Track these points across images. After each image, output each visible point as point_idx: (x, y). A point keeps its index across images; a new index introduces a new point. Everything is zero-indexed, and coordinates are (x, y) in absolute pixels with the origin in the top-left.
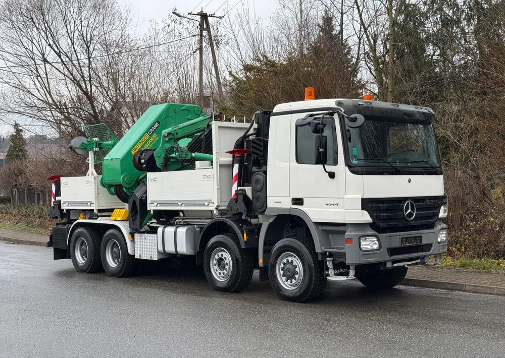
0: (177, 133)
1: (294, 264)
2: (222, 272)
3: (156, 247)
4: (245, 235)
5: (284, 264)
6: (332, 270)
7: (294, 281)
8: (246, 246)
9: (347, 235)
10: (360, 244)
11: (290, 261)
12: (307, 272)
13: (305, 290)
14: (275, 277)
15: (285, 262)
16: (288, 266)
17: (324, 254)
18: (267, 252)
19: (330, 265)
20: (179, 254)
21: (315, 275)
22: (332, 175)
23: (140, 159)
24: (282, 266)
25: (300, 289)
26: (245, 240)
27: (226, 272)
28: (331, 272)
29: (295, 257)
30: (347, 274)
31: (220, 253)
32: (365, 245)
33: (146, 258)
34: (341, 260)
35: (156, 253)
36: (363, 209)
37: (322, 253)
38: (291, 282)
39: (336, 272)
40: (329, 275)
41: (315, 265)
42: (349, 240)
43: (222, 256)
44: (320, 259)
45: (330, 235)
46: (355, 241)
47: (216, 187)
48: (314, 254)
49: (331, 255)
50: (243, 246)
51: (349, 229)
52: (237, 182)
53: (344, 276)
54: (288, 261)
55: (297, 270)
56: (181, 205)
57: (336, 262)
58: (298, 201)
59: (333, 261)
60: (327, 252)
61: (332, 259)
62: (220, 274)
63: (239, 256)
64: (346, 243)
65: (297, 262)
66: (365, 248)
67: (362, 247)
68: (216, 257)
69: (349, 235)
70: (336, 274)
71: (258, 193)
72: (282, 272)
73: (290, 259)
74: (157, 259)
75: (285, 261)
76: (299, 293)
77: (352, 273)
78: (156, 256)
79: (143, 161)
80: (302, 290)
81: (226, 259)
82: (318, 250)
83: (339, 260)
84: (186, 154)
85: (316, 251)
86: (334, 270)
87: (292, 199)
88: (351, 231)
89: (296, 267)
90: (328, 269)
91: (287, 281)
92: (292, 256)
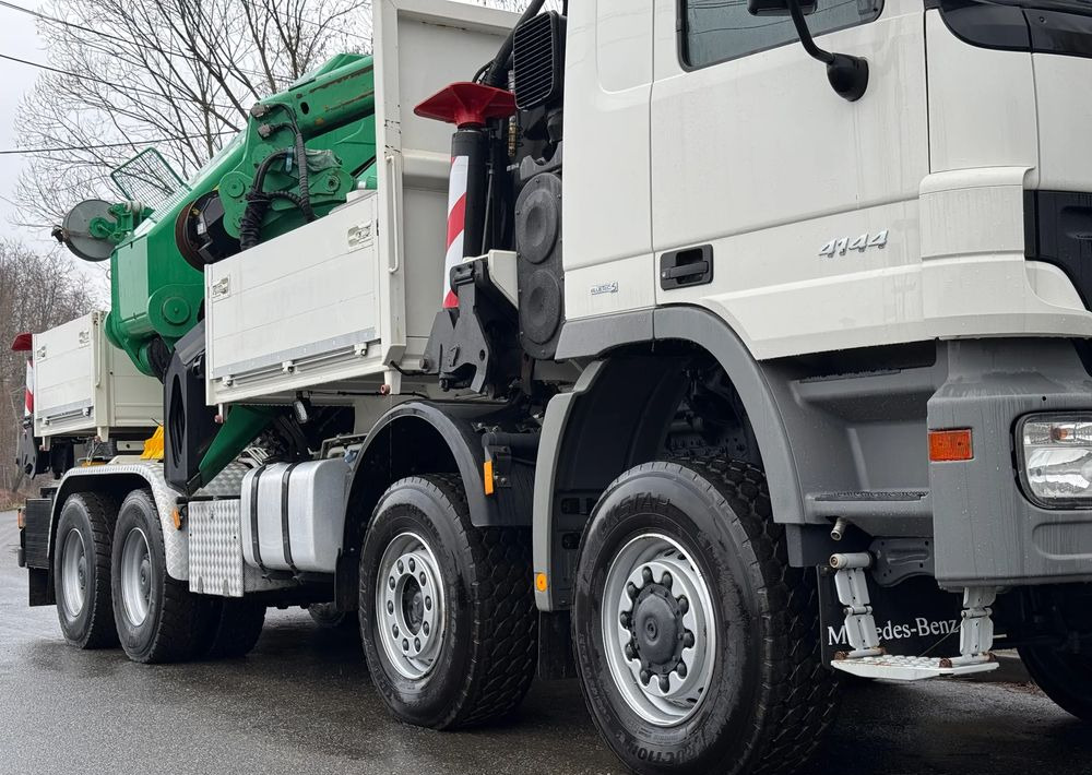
0: (305, 108)
1: (675, 593)
2: (411, 639)
3: (238, 547)
4: (488, 466)
5: (636, 594)
6: (867, 623)
7: (676, 680)
8: (491, 516)
9: (942, 407)
10: (1017, 459)
11: (657, 579)
12: (735, 633)
13: (724, 729)
14: (597, 658)
15: (639, 583)
16: (650, 602)
17: (817, 531)
18: (566, 540)
19: (851, 591)
20: (299, 572)
21: (775, 646)
22: (849, 78)
23: (194, 222)
24: (626, 603)
25: (701, 725)
26: (489, 489)
27: (424, 638)
28: (859, 630)
29: (682, 557)
30: (947, 648)
31: (405, 558)
32: (1052, 470)
33: (213, 592)
34: (912, 566)
35: (238, 571)
36: (1034, 252)
37: (805, 528)
38: (666, 687)
39: (894, 632)
40: (845, 649)
41: (776, 596)
42: (955, 441)
43: (413, 569)
44: (796, 559)
45: (853, 432)
46: (989, 442)
47: (386, 270)
48: (768, 536)
49: (857, 536)
50: (479, 520)
51: (952, 377)
52: (461, 237)
53: (930, 656)
54: (649, 579)
55: (690, 621)
56: (291, 369)
57: (888, 579)
58: (690, 265)
59: (870, 573)
60: (833, 519)
61: (862, 559)
62: (406, 648)
63: (469, 566)
64: (934, 458)
65: (690, 581)
66: (1053, 486)
67: (1033, 480)
68: (395, 573)
69: (954, 407)
70: (890, 647)
71: (540, 271)
72: (625, 635)
73: (658, 568)
74: (238, 594)
75: (637, 578)
76: (698, 747)
77: (976, 636)
78: (239, 582)
79: (201, 229)
80: (714, 728)
81: (424, 582)
82: (785, 511)
83: (899, 567)
84: (332, 183)
85: (778, 519)
86: (880, 623)
87: (663, 257)
88: (960, 388)
89: (685, 609)
90: (838, 614)
91: (646, 681)
92: (671, 551)
